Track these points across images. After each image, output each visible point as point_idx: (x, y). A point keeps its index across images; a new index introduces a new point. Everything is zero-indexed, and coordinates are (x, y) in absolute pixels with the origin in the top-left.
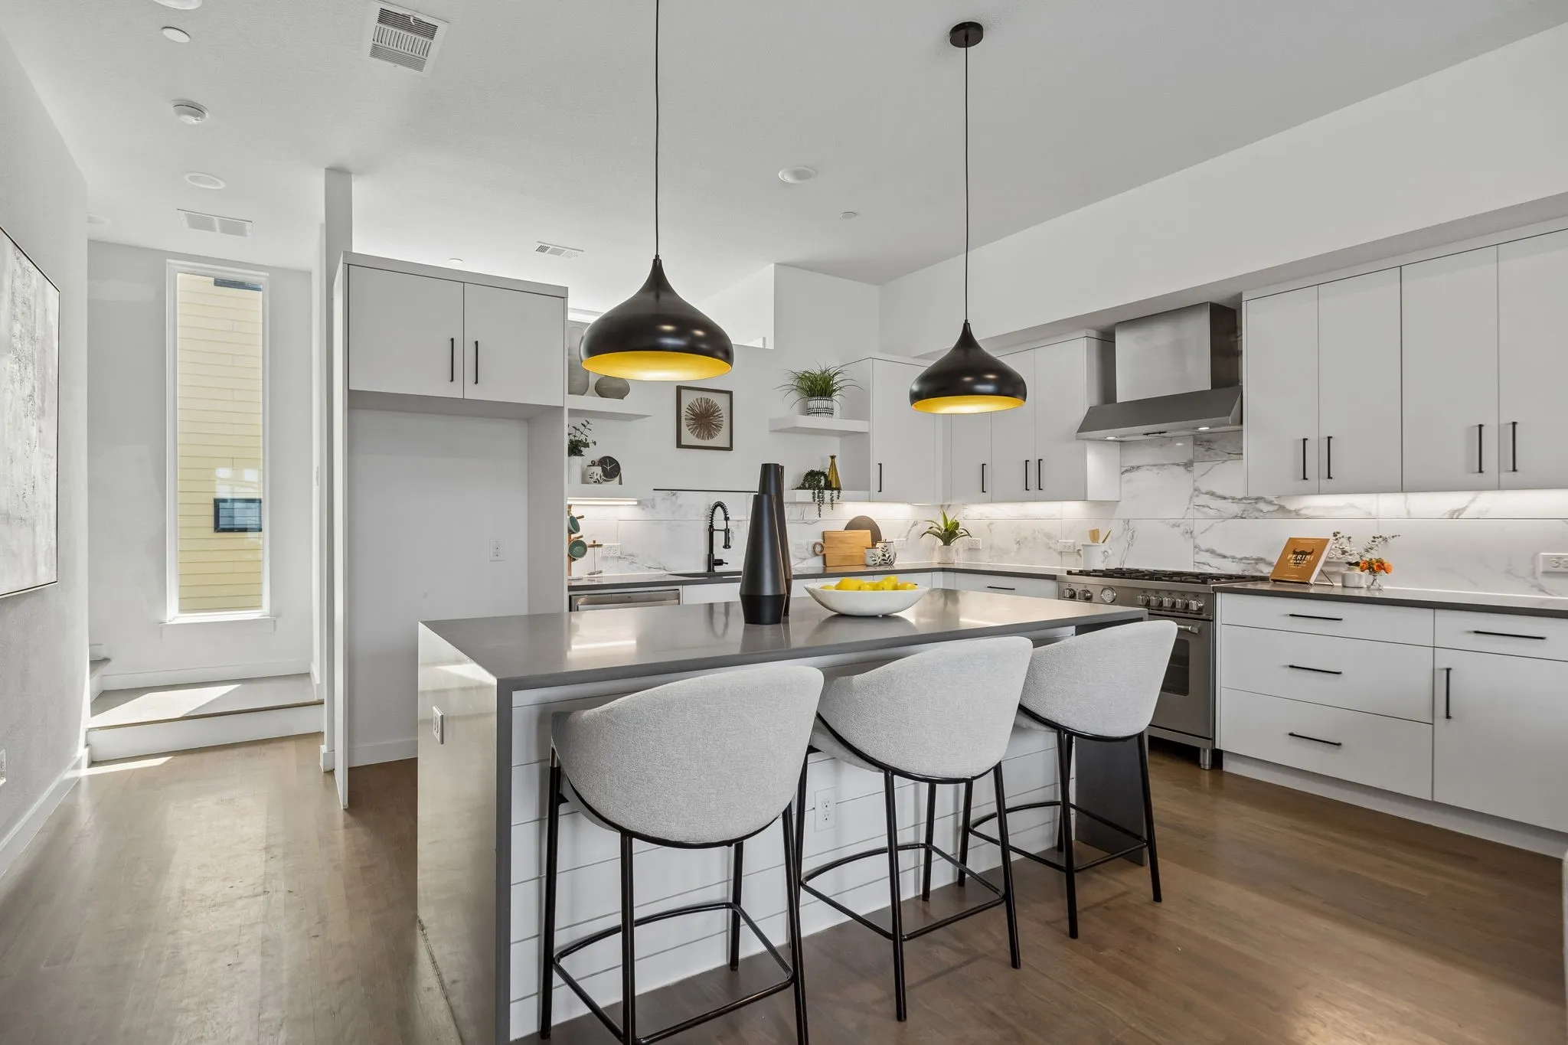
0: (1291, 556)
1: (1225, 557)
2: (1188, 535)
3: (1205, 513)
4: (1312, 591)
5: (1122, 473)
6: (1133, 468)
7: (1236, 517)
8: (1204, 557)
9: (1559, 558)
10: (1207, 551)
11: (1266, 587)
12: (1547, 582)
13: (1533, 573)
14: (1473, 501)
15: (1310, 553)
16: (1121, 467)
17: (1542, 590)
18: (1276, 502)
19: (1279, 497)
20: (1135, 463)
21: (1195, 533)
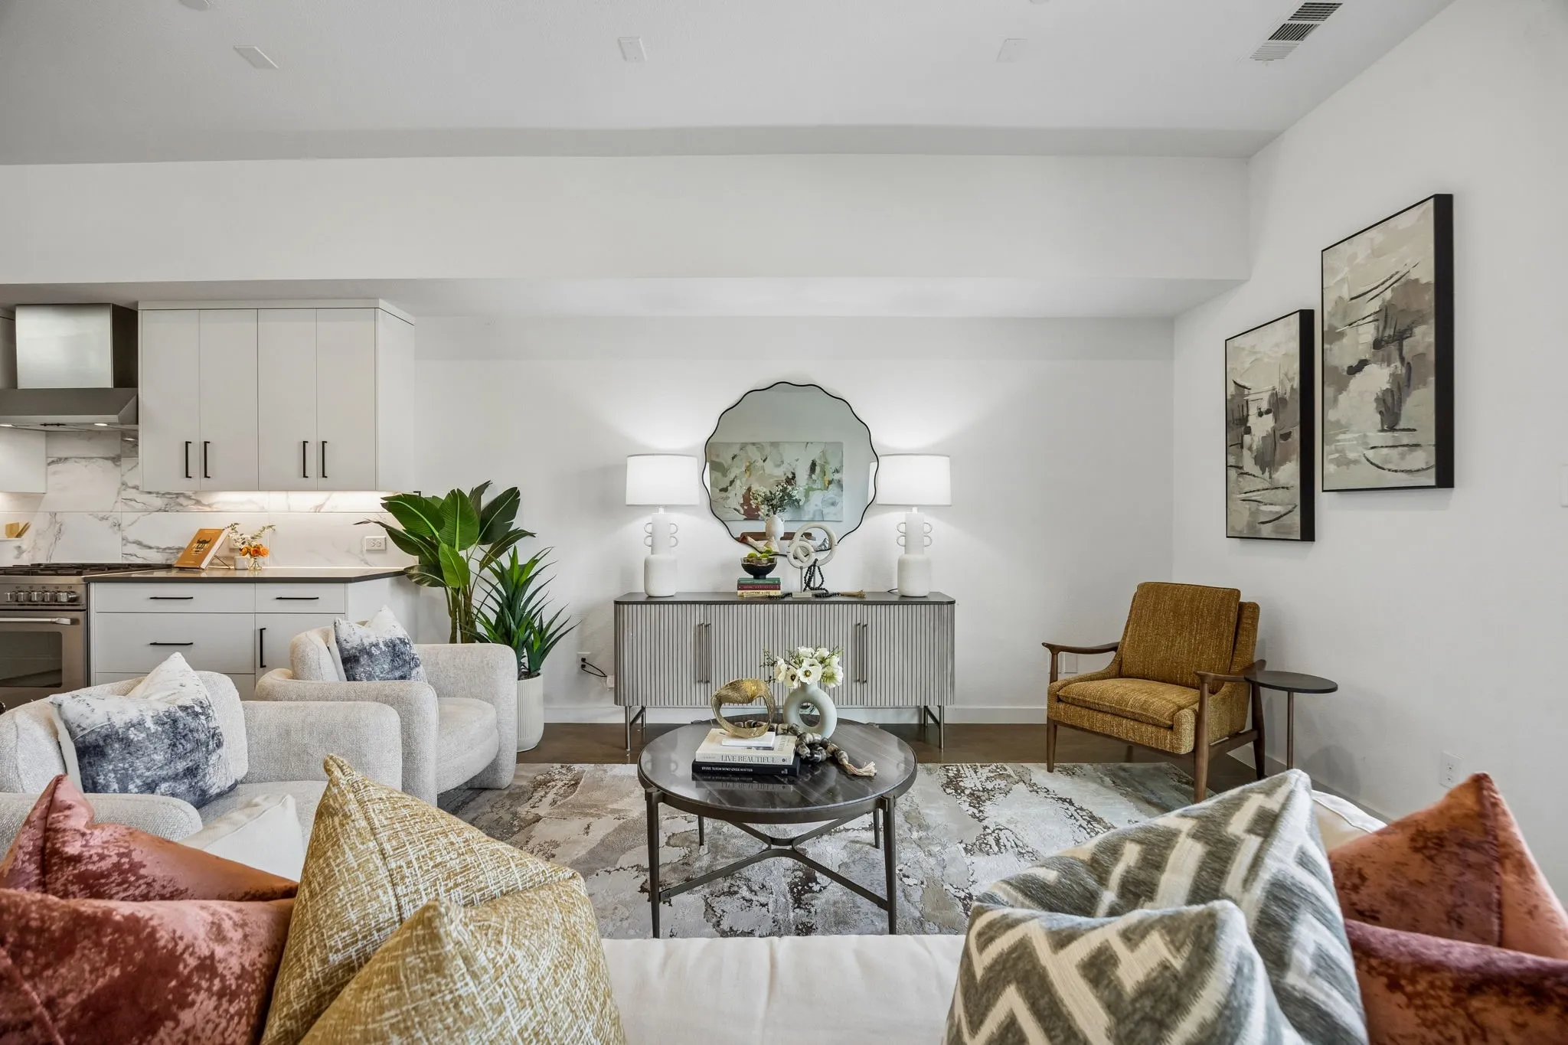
0: (196, 545)
1: (150, 548)
2: (117, 528)
3: (131, 506)
4: (204, 575)
5: (49, 464)
6: (60, 459)
7: (159, 510)
8: (132, 549)
9: (374, 540)
10: (134, 543)
11: (174, 574)
12: (370, 557)
13: (362, 551)
14: (328, 499)
15: (207, 542)
16: (47, 457)
17: (367, 563)
18: (193, 497)
19: (196, 493)
20: (63, 455)
21: (122, 526)
